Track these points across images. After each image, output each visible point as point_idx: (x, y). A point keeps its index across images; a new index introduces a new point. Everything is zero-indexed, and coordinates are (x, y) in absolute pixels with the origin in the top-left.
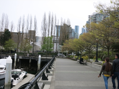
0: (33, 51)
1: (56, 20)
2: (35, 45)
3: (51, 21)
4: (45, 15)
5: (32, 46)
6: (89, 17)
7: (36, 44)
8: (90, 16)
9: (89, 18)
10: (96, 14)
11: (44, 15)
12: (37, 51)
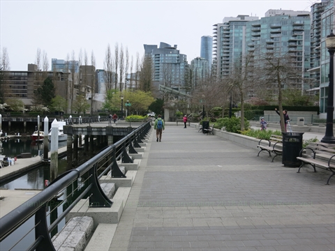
0: (92, 112)
1: (127, 56)
2: (95, 101)
3: (119, 59)
4: (109, 50)
5: (89, 102)
6: (215, 27)
7: (96, 99)
8: (216, 25)
9: (215, 31)
10: (230, 22)
11: (107, 49)
12: (99, 111)
